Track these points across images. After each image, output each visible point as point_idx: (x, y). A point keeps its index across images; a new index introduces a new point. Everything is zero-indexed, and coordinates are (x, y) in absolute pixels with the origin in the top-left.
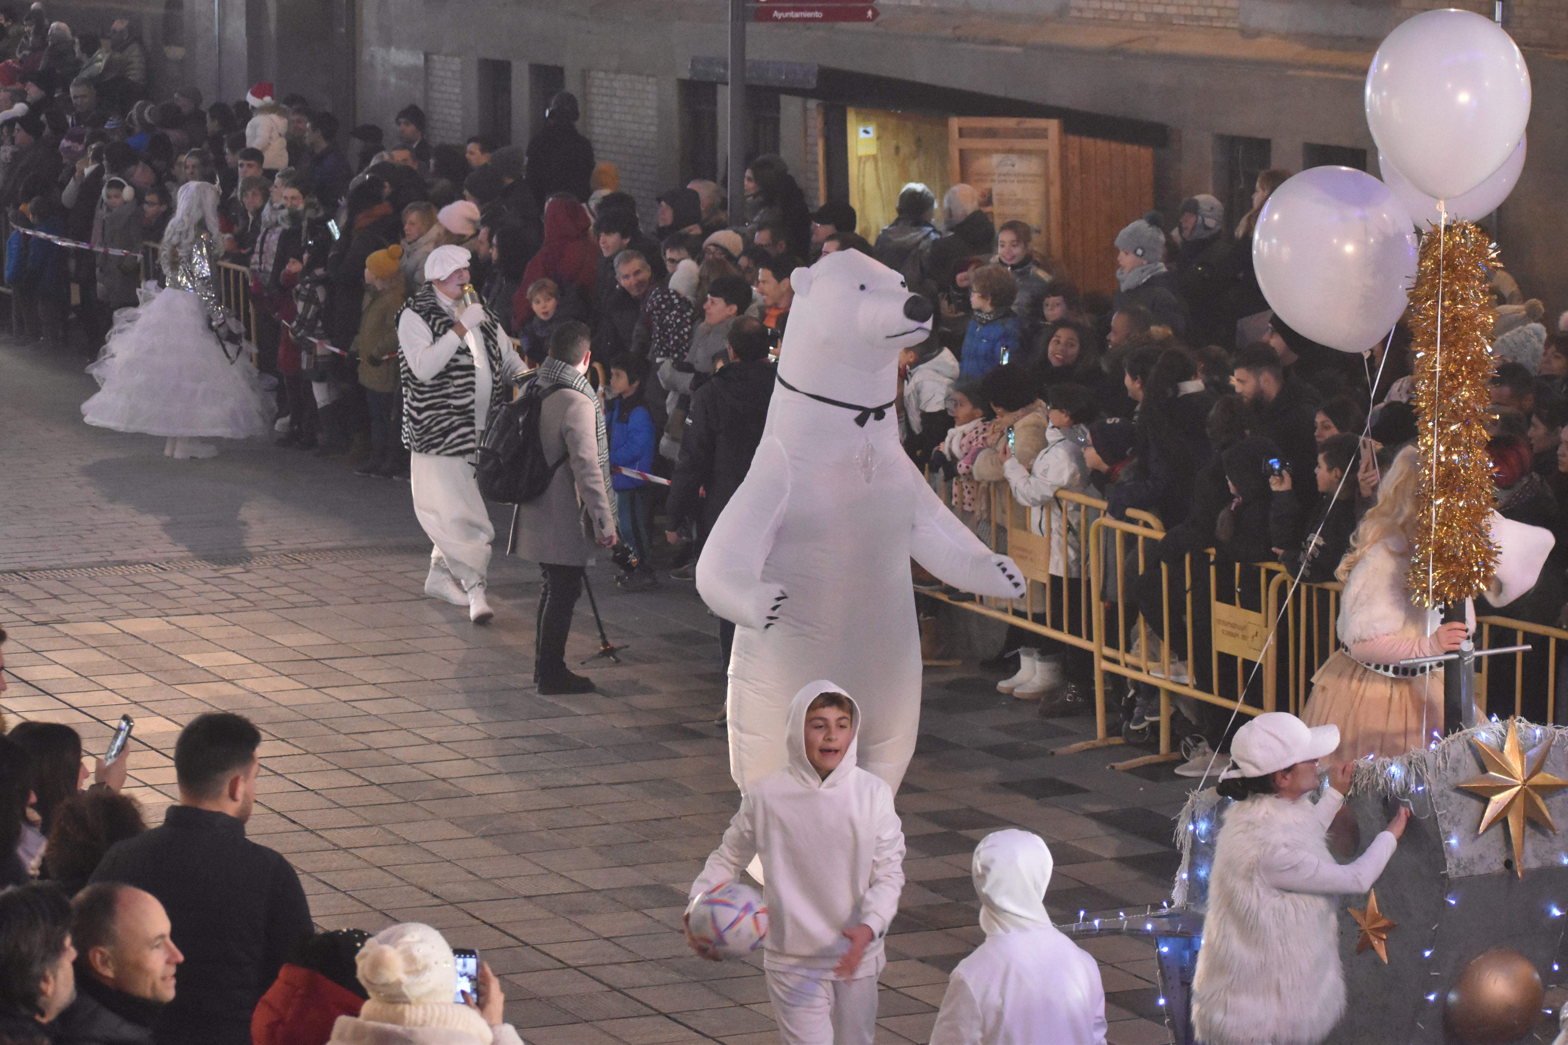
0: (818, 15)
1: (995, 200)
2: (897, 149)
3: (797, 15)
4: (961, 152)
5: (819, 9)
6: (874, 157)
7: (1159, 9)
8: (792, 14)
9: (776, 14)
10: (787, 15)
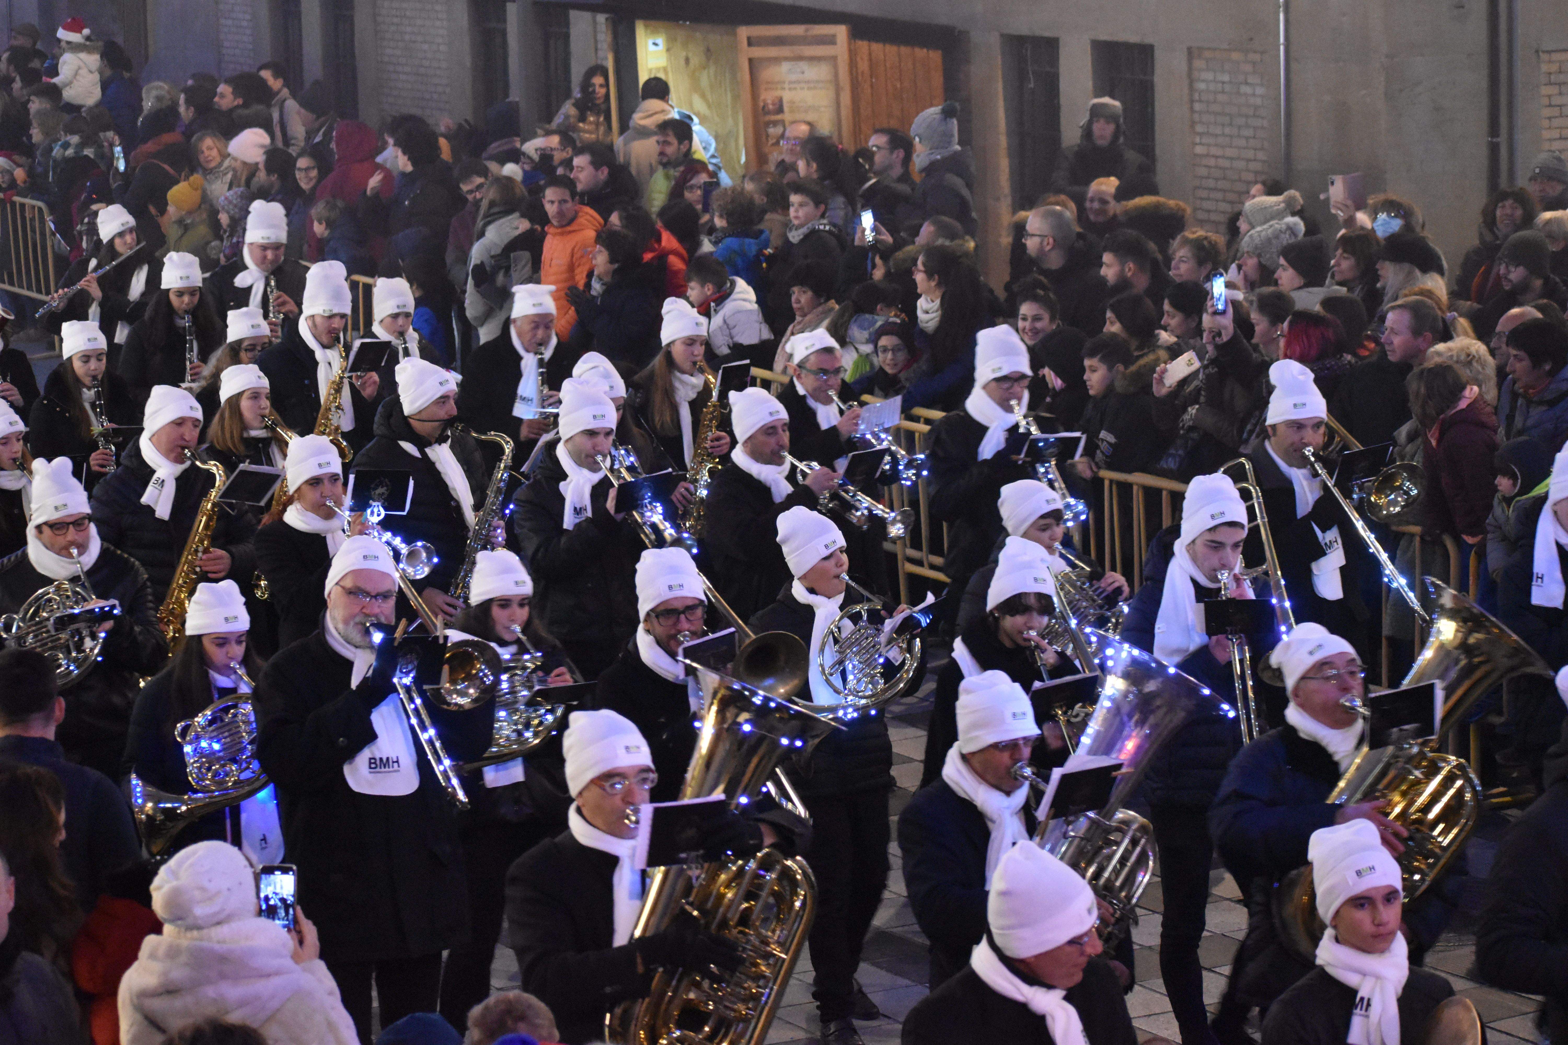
1: (786, 108)
2: (687, 60)
4: (751, 61)
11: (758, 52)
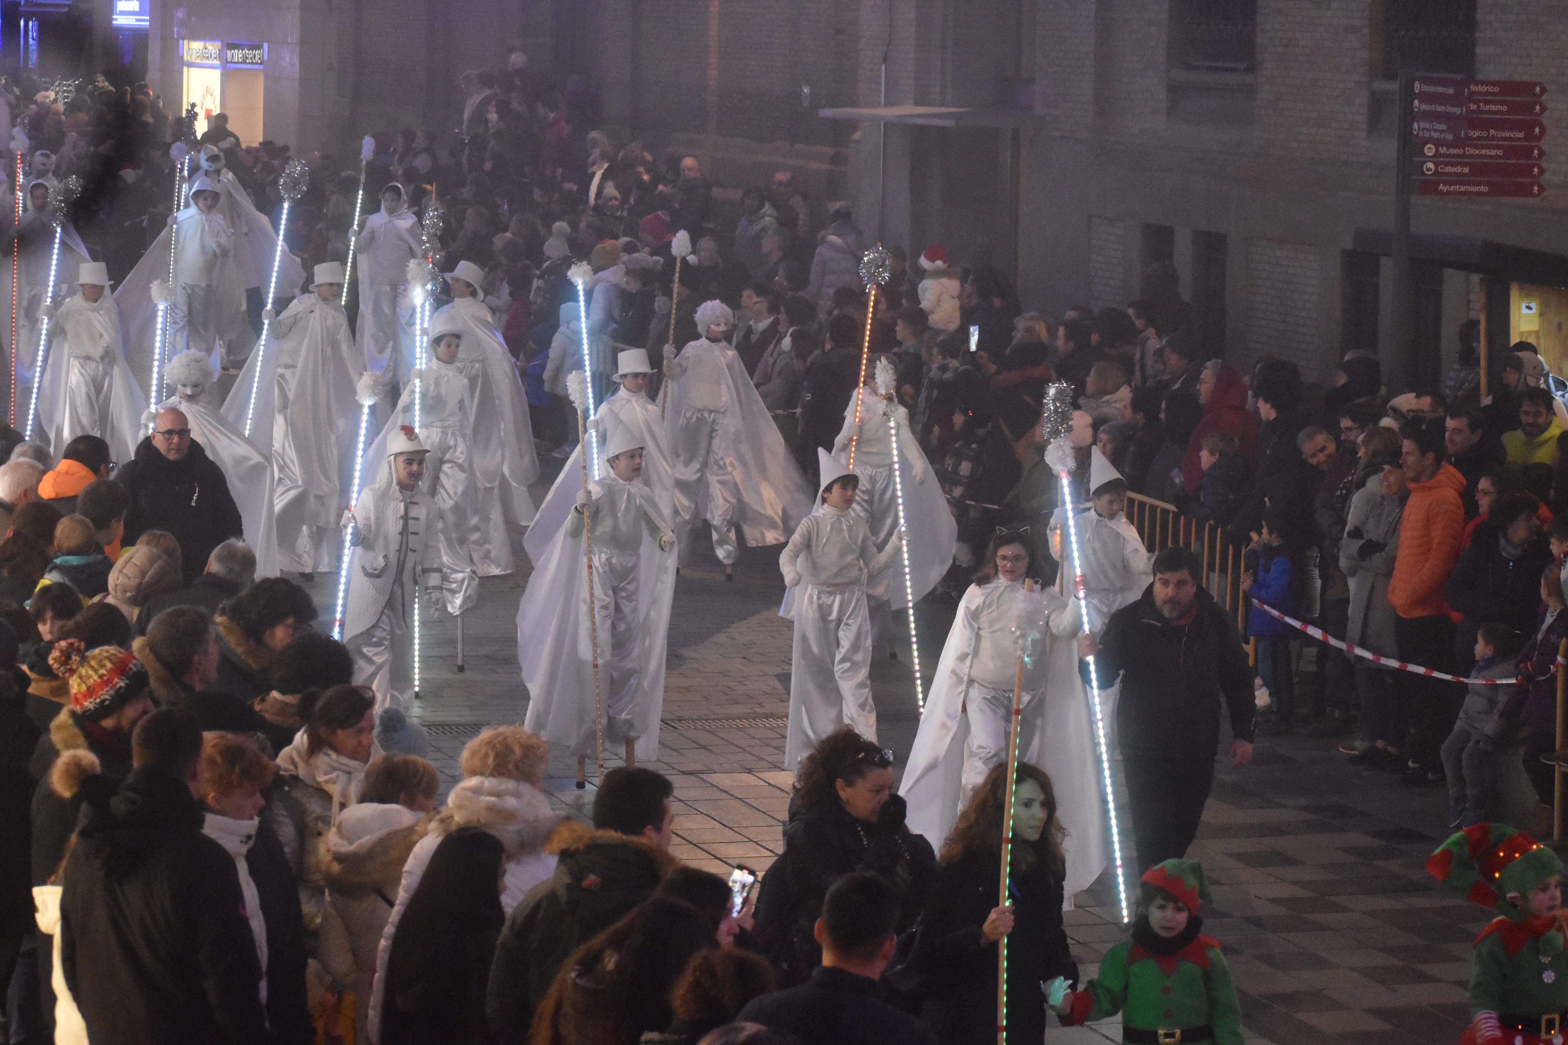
0: (1483, 189)
2: (1560, 326)
3: (1463, 189)
5: (1486, 184)
6: (1536, 333)
8: (1458, 188)
9: (1441, 187)
10: (1452, 188)
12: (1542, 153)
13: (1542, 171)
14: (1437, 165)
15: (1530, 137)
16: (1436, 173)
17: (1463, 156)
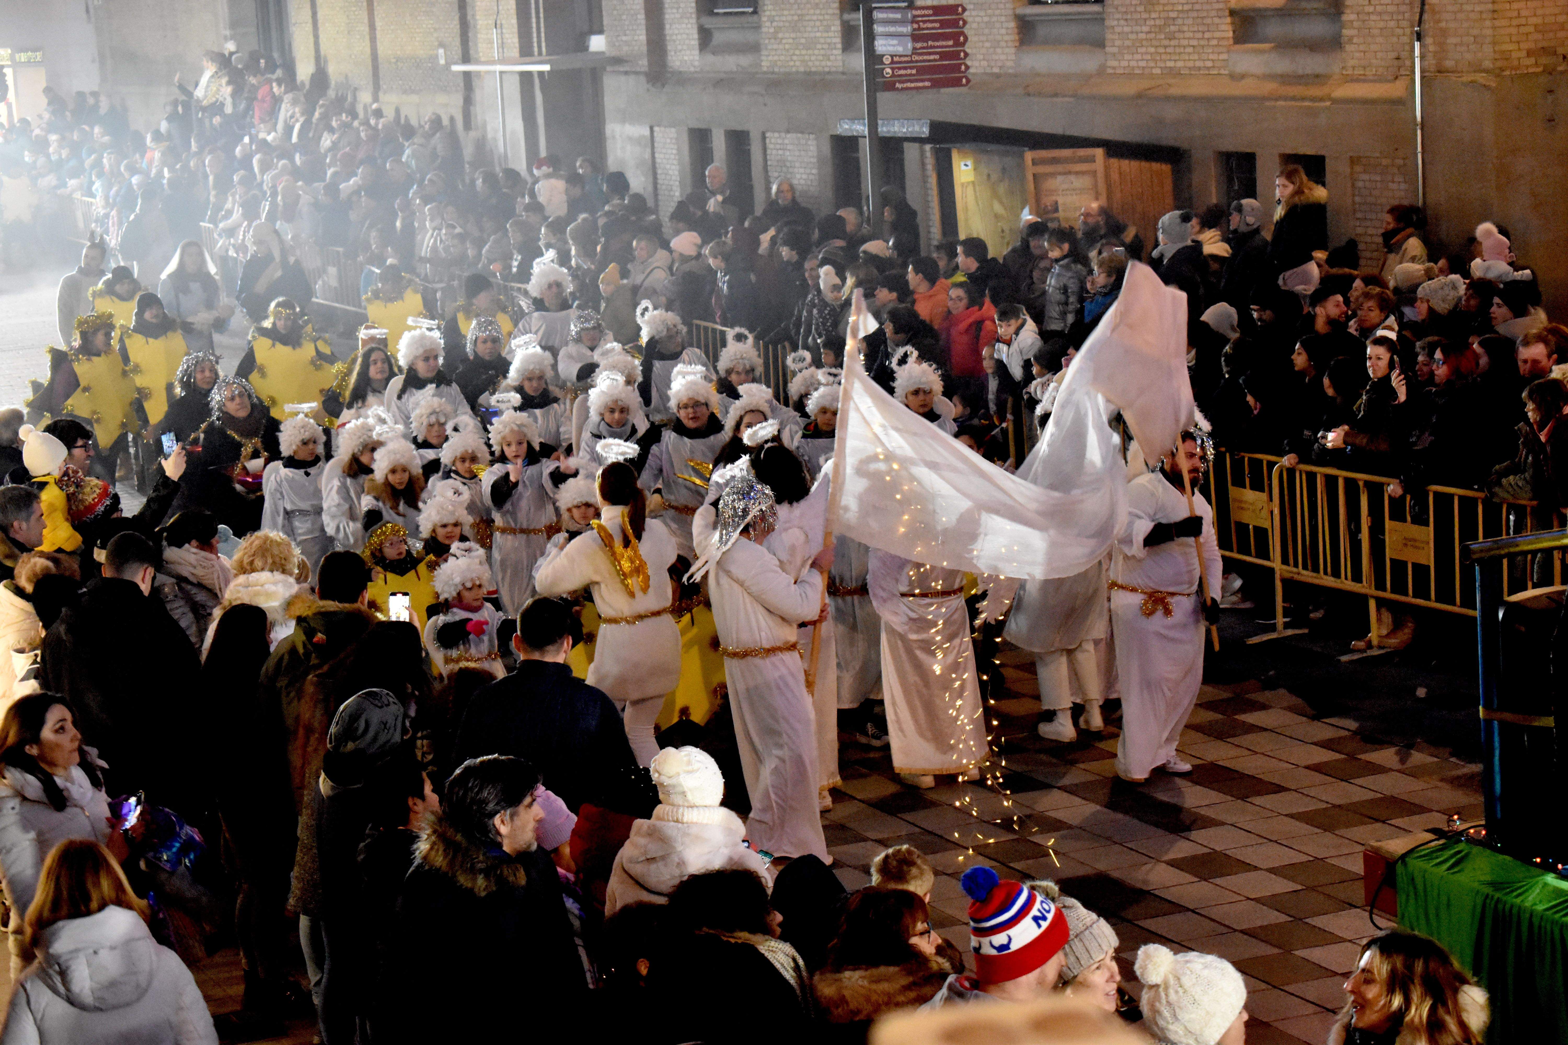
0: (927, 84)
1: (1060, 209)
2: (989, 175)
3: (913, 85)
4: (1034, 175)
5: (928, 80)
6: (973, 183)
7: (1170, 64)
8: (909, 85)
9: (898, 85)
10: (905, 85)
11: (1040, 169)
12: (966, 55)
13: (967, 67)
14: (893, 69)
15: (957, 44)
16: (893, 75)
17: (912, 62)
